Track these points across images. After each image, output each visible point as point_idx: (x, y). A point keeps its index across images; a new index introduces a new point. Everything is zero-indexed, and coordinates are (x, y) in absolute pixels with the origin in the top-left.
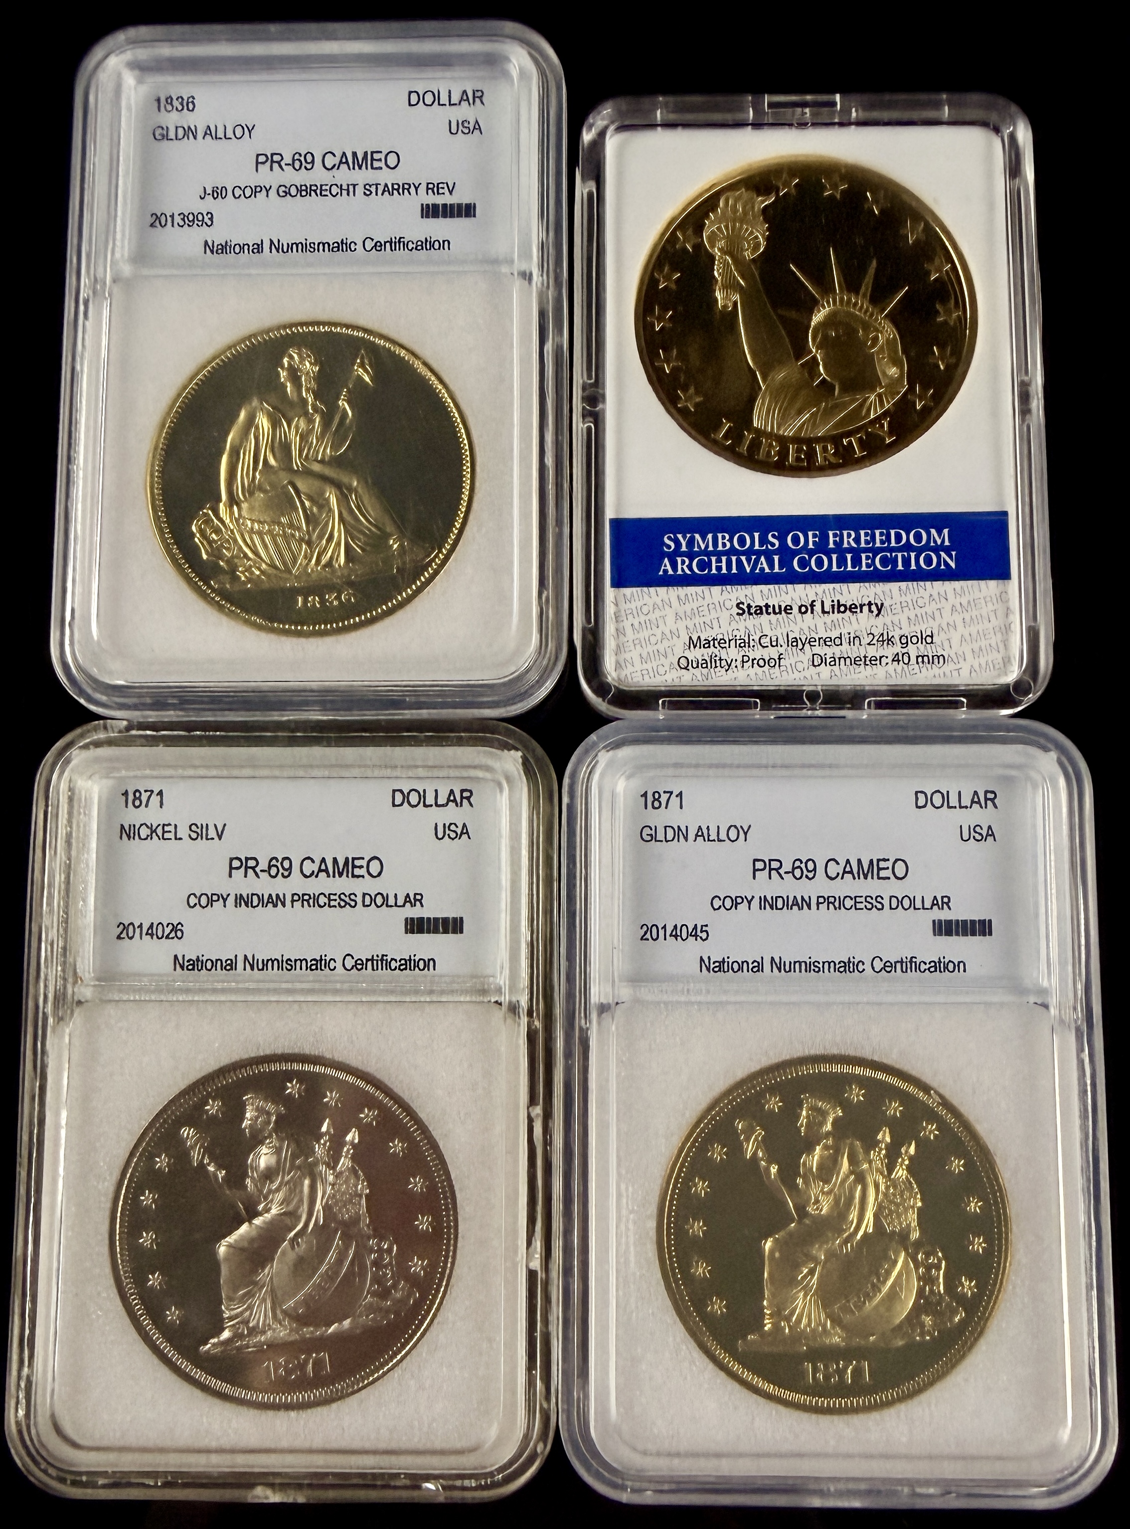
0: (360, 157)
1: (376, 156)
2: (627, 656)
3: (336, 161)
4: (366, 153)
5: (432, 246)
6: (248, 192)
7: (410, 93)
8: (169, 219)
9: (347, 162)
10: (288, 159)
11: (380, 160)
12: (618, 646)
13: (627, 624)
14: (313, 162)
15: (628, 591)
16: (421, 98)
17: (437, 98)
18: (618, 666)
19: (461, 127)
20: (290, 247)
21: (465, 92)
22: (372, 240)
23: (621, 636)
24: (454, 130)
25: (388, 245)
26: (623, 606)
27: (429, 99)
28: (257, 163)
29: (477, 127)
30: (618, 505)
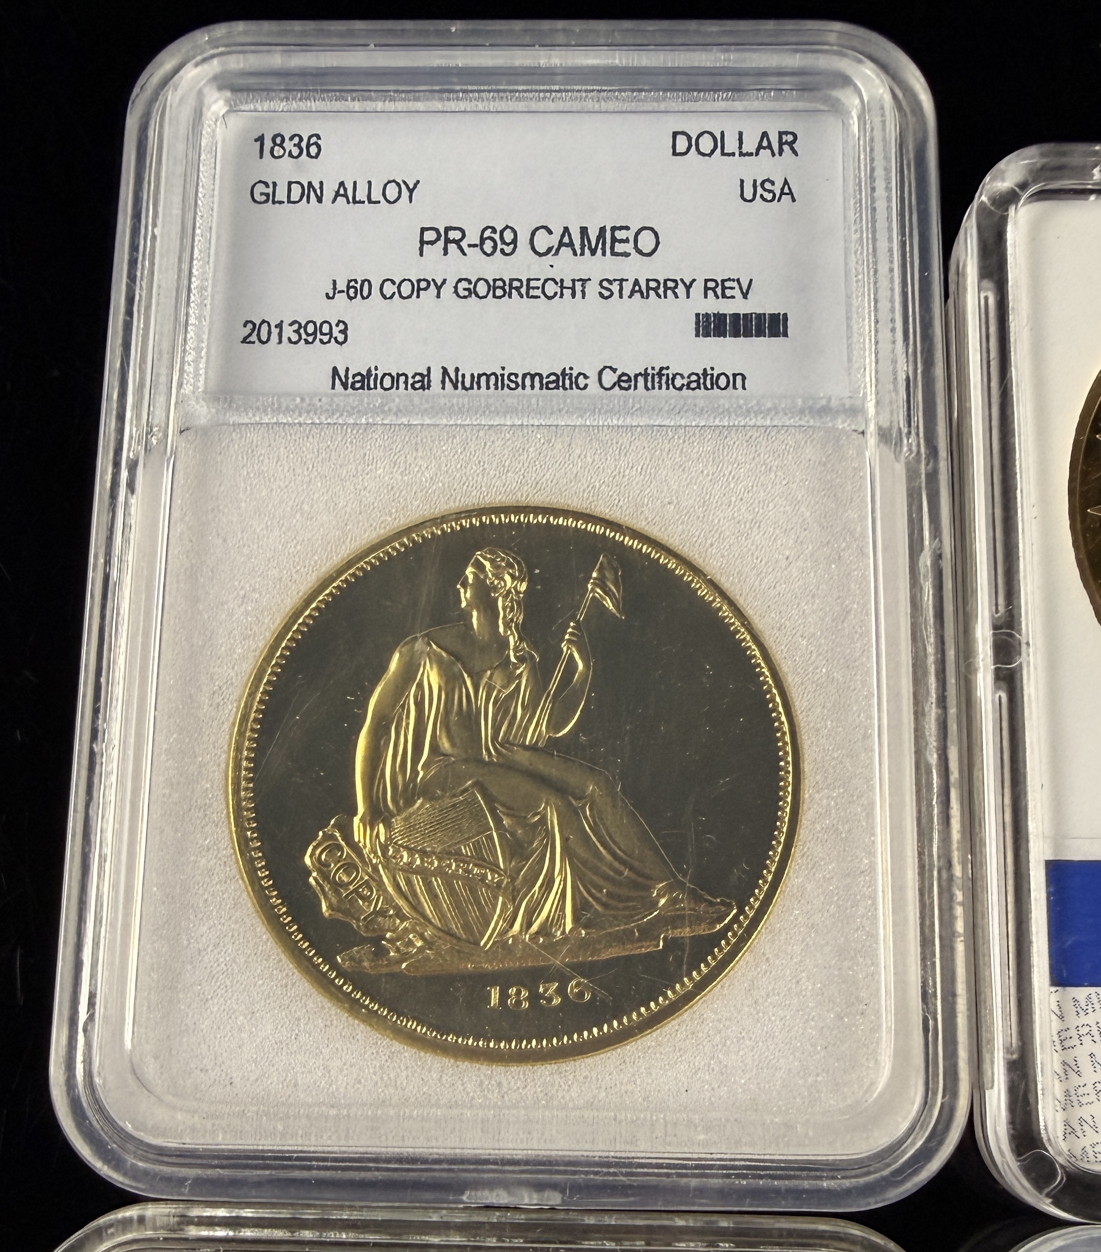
0: (593, 235)
1: (619, 235)
2: (1085, 1113)
3: (554, 240)
4: (603, 230)
5: (715, 383)
6: (406, 289)
7: (675, 135)
8: (275, 332)
9: (571, 244)
10: (473, 237)
11: (626, 241)
12: (1067, 1093)
13: (1081, 1053)
14: (514, 242)
15: (1081, 993)
16: (693, 143)
17: (719, 142)
18: (1070, 1131)
19: (760, 191)
20: (476, 380)
21: (765, 135)
22: (614, 370)
23: (1072, 1075)
24: (748, 195)
25: (641, 380)
26: (1073, 1021)
27: (706, 144)
28: (422, 242)
29: (787, 190)
30: (1058, 837)
